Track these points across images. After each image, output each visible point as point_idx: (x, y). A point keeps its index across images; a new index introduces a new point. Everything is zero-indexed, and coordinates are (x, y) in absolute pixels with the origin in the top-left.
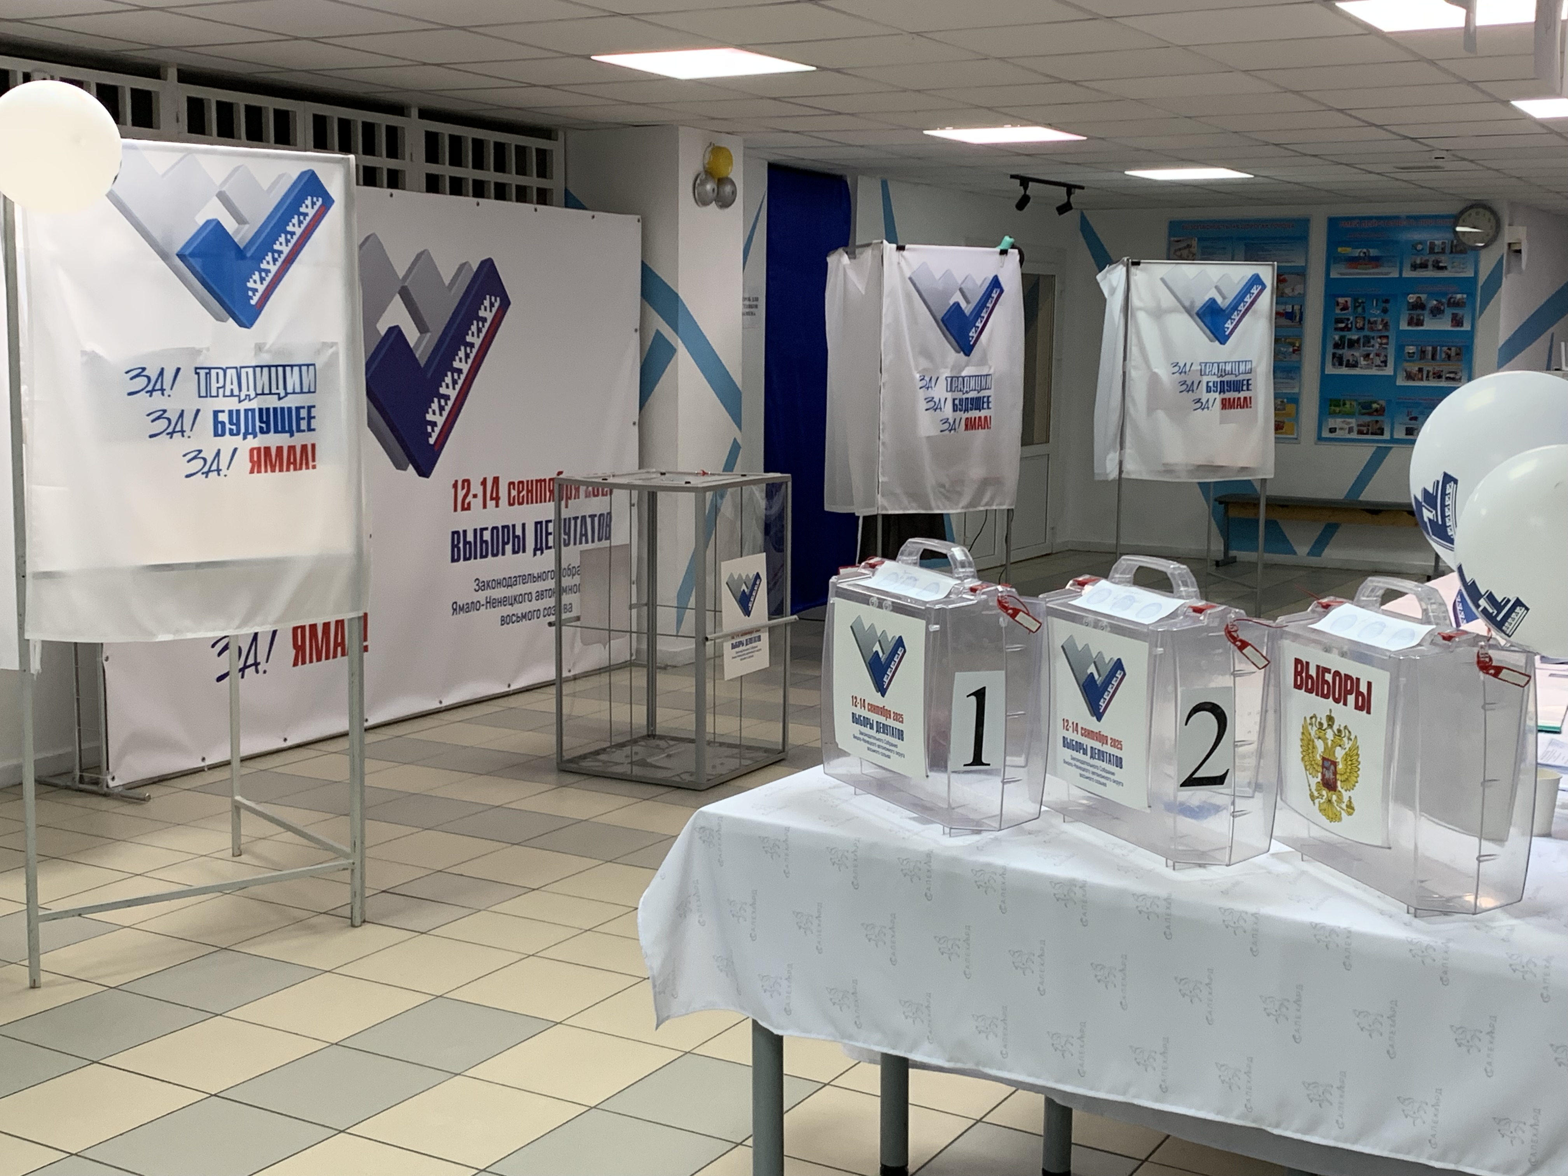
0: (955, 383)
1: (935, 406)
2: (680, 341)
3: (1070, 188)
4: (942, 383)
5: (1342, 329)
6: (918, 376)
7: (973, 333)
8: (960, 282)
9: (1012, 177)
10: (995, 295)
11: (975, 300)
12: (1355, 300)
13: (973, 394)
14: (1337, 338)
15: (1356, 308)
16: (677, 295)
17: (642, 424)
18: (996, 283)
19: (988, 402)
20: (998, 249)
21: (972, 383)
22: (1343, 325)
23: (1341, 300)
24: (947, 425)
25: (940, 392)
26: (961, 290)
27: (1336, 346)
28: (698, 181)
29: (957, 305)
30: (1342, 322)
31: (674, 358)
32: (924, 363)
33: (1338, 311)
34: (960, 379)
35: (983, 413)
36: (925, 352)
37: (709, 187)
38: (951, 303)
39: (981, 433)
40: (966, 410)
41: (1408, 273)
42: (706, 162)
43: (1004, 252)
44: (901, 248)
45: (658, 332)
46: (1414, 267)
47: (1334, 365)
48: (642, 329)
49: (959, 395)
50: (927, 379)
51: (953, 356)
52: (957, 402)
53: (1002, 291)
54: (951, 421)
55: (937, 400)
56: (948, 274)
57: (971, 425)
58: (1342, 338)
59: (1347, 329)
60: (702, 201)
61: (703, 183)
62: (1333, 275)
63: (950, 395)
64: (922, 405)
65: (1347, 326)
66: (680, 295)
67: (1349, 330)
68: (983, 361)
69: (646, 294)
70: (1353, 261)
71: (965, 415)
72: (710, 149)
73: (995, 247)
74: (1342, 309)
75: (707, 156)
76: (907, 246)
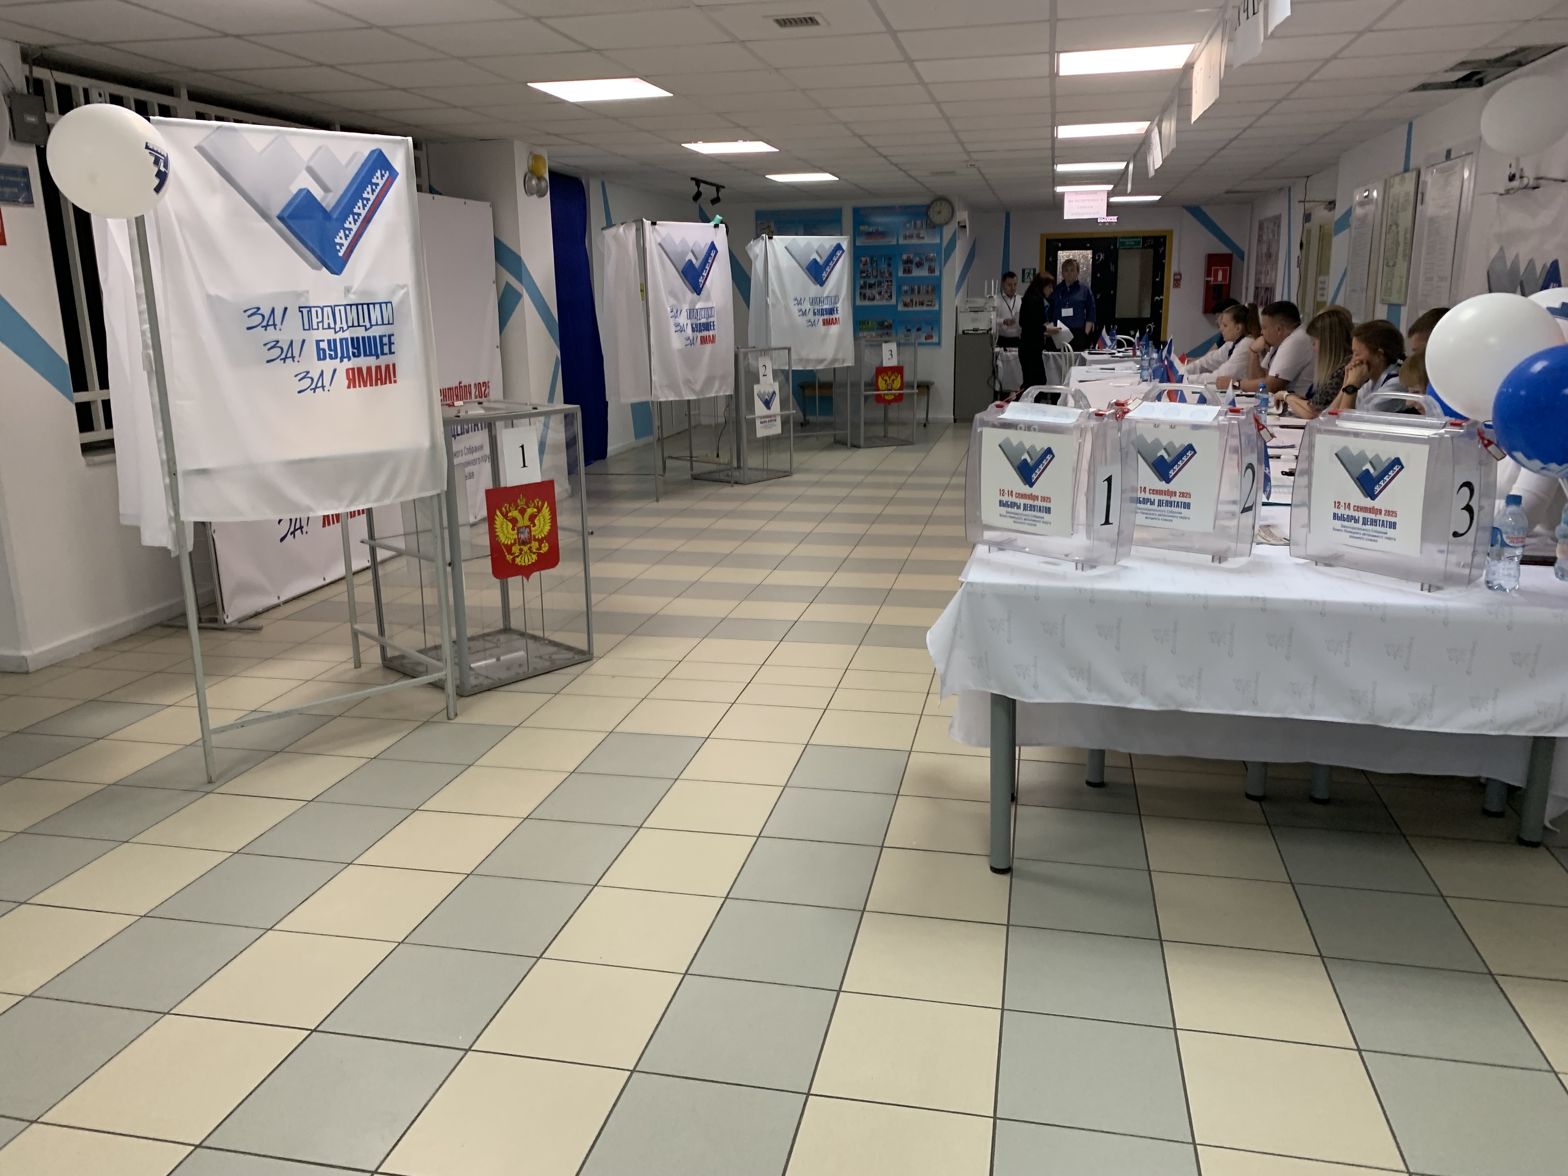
0: (692, 313)
1: (681, 329)
2: (524, 290)
3: (719, 188)
4: (684, 313)
5: (864, 277)
6: (669, 309)
7: (701, 280)
8: (691, 246)
9: (692, 179)
10: (713, 255)
11: (701, 257)
12: (872, 259)
13: (703, 321)
14: (862, 282)
15: (872, 264)
16: (520, 258)
17: (502, 347)
18: (713, 247)
19: (714, 326)
20: (712, 224)
21: (703, 313)
22: (864, 275)
23: (863, 259)
24: (689, 341)
25: (683, 319)
26: (692, 252)
27: (862, 287)
28: (527, 178)
29: (690, 261)
30: (864, 272)
31: (521, 302)
32: (672, 301)
33: (861, 266)
34: (695, 311)
35: (711, 333)
36: (672, 293)
37: (534, 182)
38: (687, 260)
39: (708, 347)
40: (700, 331)
41: (902, 241)
42: (530, 165)
43: (716, 226)
44: (654, 224)
45: (507, 282)
46: (905, 237)
47: (860, 299)
48: (497, 282)
49: (694, 321)
50: (675, 311)
51: (690, 295)
52: (694, 326)
53: (717, 252)
54: (691, 338)
55: (682, 325)
56: (684, 241)
57: (704, 340)
58: (865, 283)
59: (868, 277)
60: (529, 192)
61: (530, 180)
62: (857, 244)
63: (689, 322)
64: (673, 329)
65: (867, 275)
66: (523, 258)
67: (869, 277)
68: (708, 298)
69: (497, 258)
70: (869, 235)
71: (699, 335)
72: (531, 157)
73: (709, 222)
74: (864, 265)
75: (530, 161)
76: (658, 222)
